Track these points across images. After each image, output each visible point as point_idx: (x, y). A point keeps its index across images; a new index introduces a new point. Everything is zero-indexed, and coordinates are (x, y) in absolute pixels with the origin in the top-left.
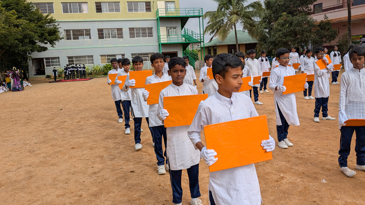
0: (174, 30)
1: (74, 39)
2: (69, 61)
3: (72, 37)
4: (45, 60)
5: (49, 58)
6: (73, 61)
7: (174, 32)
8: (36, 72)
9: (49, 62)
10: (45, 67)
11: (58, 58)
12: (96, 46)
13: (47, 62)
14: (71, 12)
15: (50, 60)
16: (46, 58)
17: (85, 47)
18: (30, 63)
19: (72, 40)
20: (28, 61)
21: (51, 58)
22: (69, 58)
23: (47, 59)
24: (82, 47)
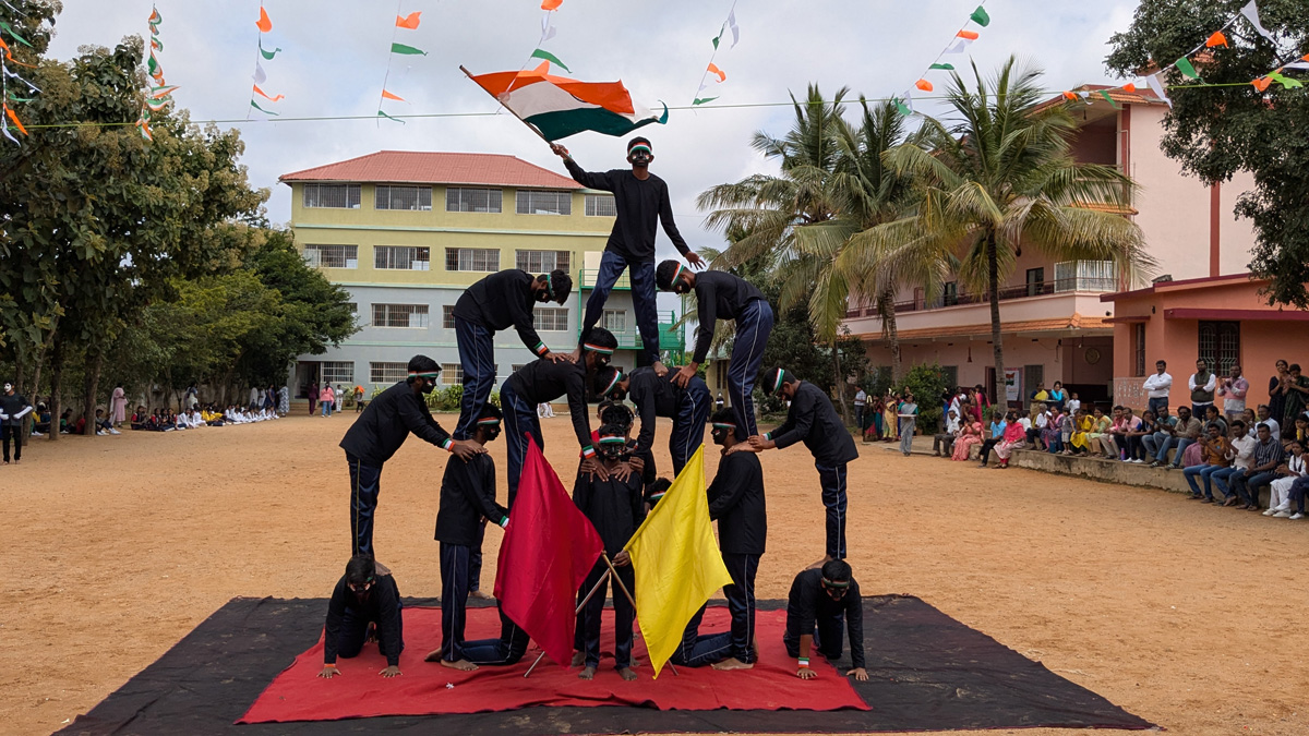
0: (620, 316)
1: (391, 324)
2: (373, 373)
3: (387, 319)
4: (322, 368)
5: (331, 363)
6: (381, 373)
7: (619, 322)
8: (302, 392)
9: (331, 372)
10: (322, 381)
11: (352, 363)
12: (436, 344)
13: (326, 372)
14: (392, 267)
15: (333, 369)
16: (325, 363)
17: (411, 344)
18: (292, 371)
19: (387, 327)
20: (288, 367)
21: (337, 363)
22: (374, 365)
23: (328, 364)
24: (406, 343)
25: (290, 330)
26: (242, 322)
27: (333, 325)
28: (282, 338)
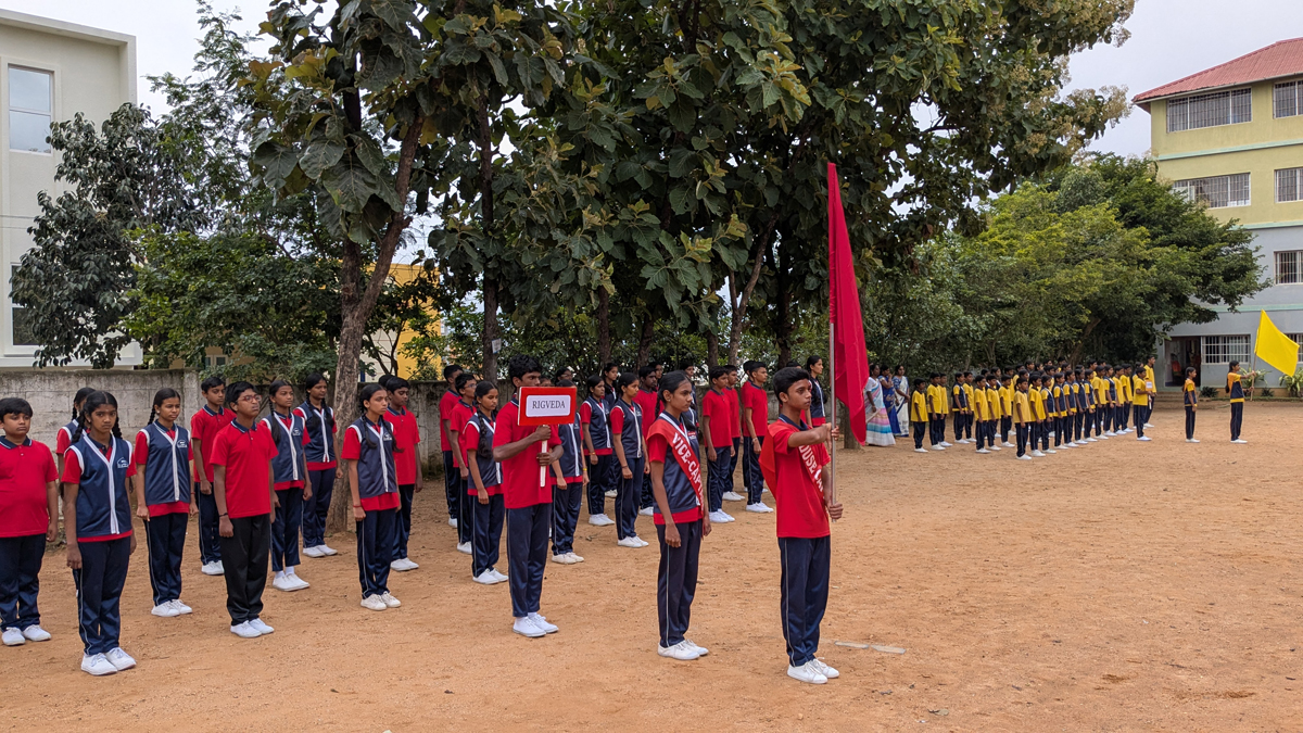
3: (1299, 272)
4: (1203, 344)
5: (1218, 337)
9: (1216, 350)
10: (1203, 363)
13: (1209, 350)
15: (1220, 344)
16: (1207, 337)
18: (1160, 347)
19: (1299, 283)
20: (1156, 346)
21: (1225, 337)
23: (1209, 339)
25: (1162, 288)
26: (1091, 277)
27: (1227, 279)
28: (1150, 298)
